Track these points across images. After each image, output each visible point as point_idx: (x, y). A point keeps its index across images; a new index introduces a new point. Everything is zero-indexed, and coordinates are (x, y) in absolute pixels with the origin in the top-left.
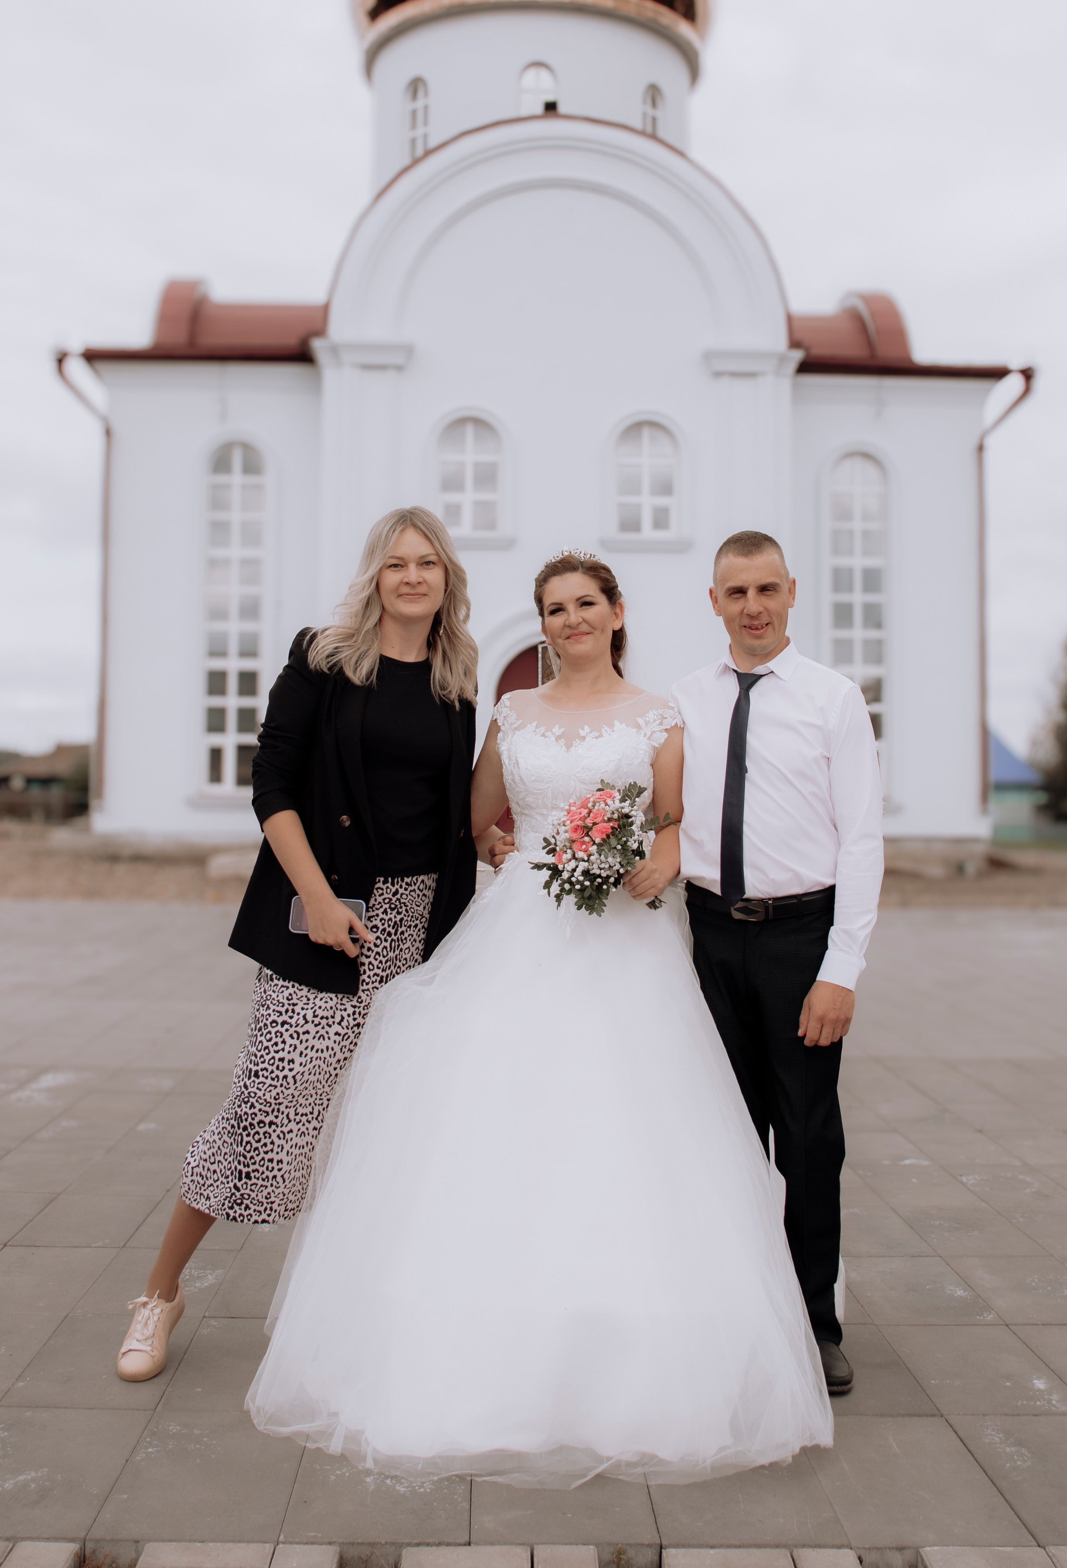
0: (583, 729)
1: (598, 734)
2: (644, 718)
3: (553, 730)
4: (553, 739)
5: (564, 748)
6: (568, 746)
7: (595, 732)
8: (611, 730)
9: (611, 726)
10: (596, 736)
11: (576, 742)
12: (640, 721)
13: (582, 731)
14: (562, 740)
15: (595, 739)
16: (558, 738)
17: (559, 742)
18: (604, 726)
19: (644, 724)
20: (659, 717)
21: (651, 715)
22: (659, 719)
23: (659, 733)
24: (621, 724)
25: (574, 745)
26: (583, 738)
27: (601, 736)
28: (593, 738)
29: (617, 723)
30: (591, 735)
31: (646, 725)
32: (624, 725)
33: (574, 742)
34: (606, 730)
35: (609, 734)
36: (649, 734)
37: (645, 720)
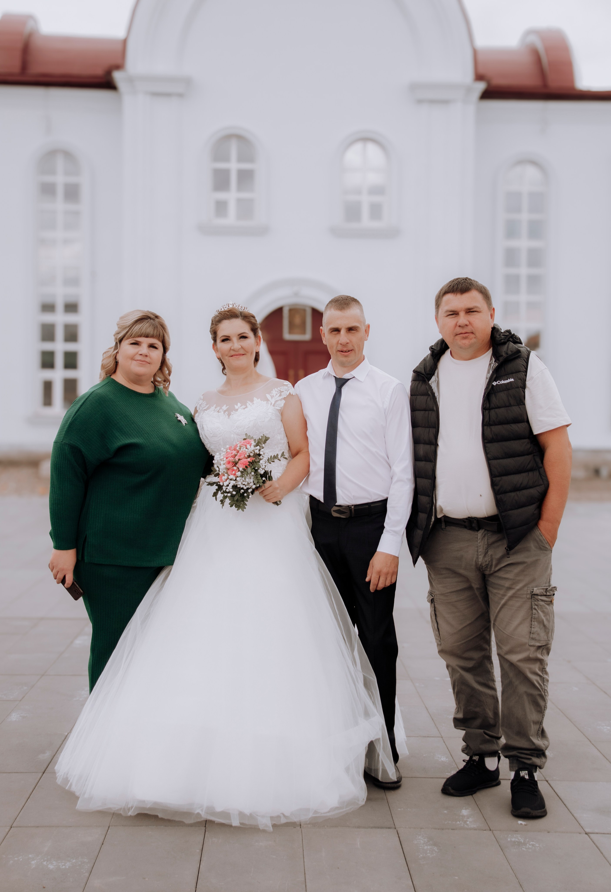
0: (237, 405)
1: (245, 406)
2: (270, 394)
3: (223, 408)
4: (223, 412)
5: (227, 416)
6: (229, 415)
7: (243, 406)
8: (252, 403)
9: (252, 401)
10: (244, 407)
11: (233, 412)
12: (268, 396)
13: (236, 406)
14: (227, 412)
15: (243, 410)
16: (225, 412)
17: (225, 413)
18: (248, 401)
19: (271, 398)
20: (279, 392)
21: (274, 392)
22: (279, 393)
23: (280, 401)
24: (258, 399)
25: (232, 414)
26: (237, 410)
27: (246, 407)
28: (242, 409)
29: (255, 399)
30: (241, 407)
31: (272, 398)
32: (259, 399)
33: (232, 412)
34: (249, 404)
35: (251, 406)
36: (273, 403)
37: (271, 396)
